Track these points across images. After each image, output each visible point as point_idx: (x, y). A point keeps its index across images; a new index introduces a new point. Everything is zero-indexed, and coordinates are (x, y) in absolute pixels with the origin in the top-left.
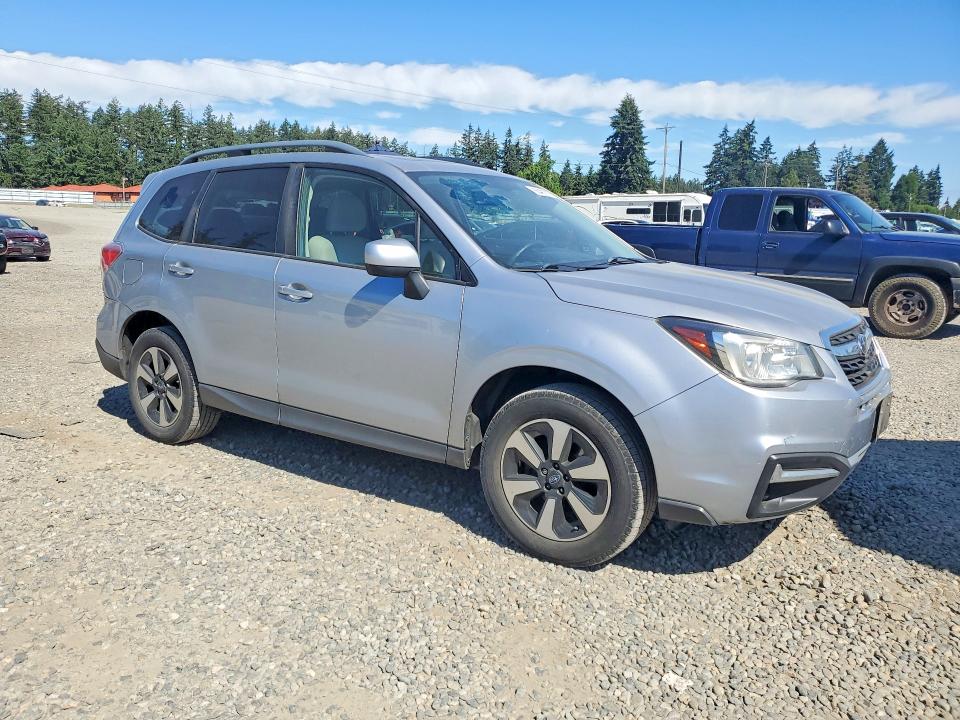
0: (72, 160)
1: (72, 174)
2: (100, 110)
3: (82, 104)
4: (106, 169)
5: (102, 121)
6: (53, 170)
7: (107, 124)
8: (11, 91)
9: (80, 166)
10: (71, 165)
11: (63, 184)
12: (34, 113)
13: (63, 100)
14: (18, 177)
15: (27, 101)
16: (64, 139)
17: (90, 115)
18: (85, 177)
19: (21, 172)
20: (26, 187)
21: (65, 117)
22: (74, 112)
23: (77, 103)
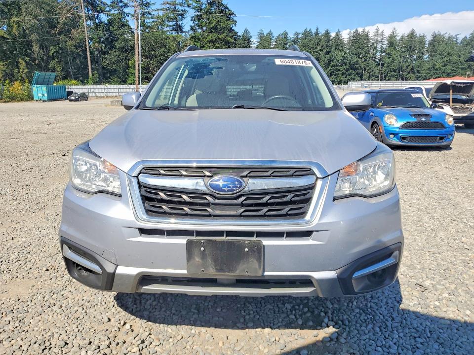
0: (445, 65)
1: (444, 72)
2: (466, 37)
3: (456, 36)
4: (462, 69)
5: (465, 43)
6: (434, 71)
7: (468, 44)
8: (422, 35)
9: (448, 68)
10: (443, 68)
11: (439, 77)
12: (431, 44)
13: (447, 35)
14: (417, 75)
15: (429, 38)
16: (443, 55)
17: (459, 41)
18: (450, 73)
19: (419, 73)
20: (420, 80)
21: (446, 44)
22: (451, 40)
23: (454, 36)
